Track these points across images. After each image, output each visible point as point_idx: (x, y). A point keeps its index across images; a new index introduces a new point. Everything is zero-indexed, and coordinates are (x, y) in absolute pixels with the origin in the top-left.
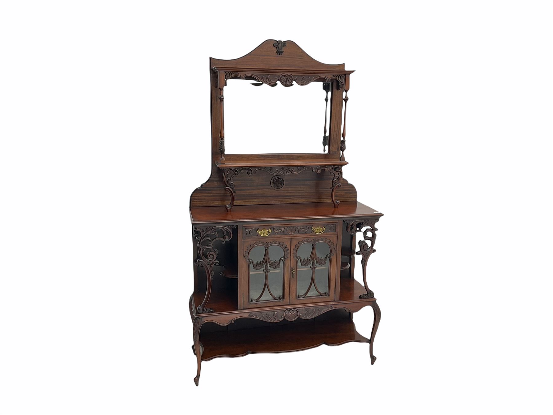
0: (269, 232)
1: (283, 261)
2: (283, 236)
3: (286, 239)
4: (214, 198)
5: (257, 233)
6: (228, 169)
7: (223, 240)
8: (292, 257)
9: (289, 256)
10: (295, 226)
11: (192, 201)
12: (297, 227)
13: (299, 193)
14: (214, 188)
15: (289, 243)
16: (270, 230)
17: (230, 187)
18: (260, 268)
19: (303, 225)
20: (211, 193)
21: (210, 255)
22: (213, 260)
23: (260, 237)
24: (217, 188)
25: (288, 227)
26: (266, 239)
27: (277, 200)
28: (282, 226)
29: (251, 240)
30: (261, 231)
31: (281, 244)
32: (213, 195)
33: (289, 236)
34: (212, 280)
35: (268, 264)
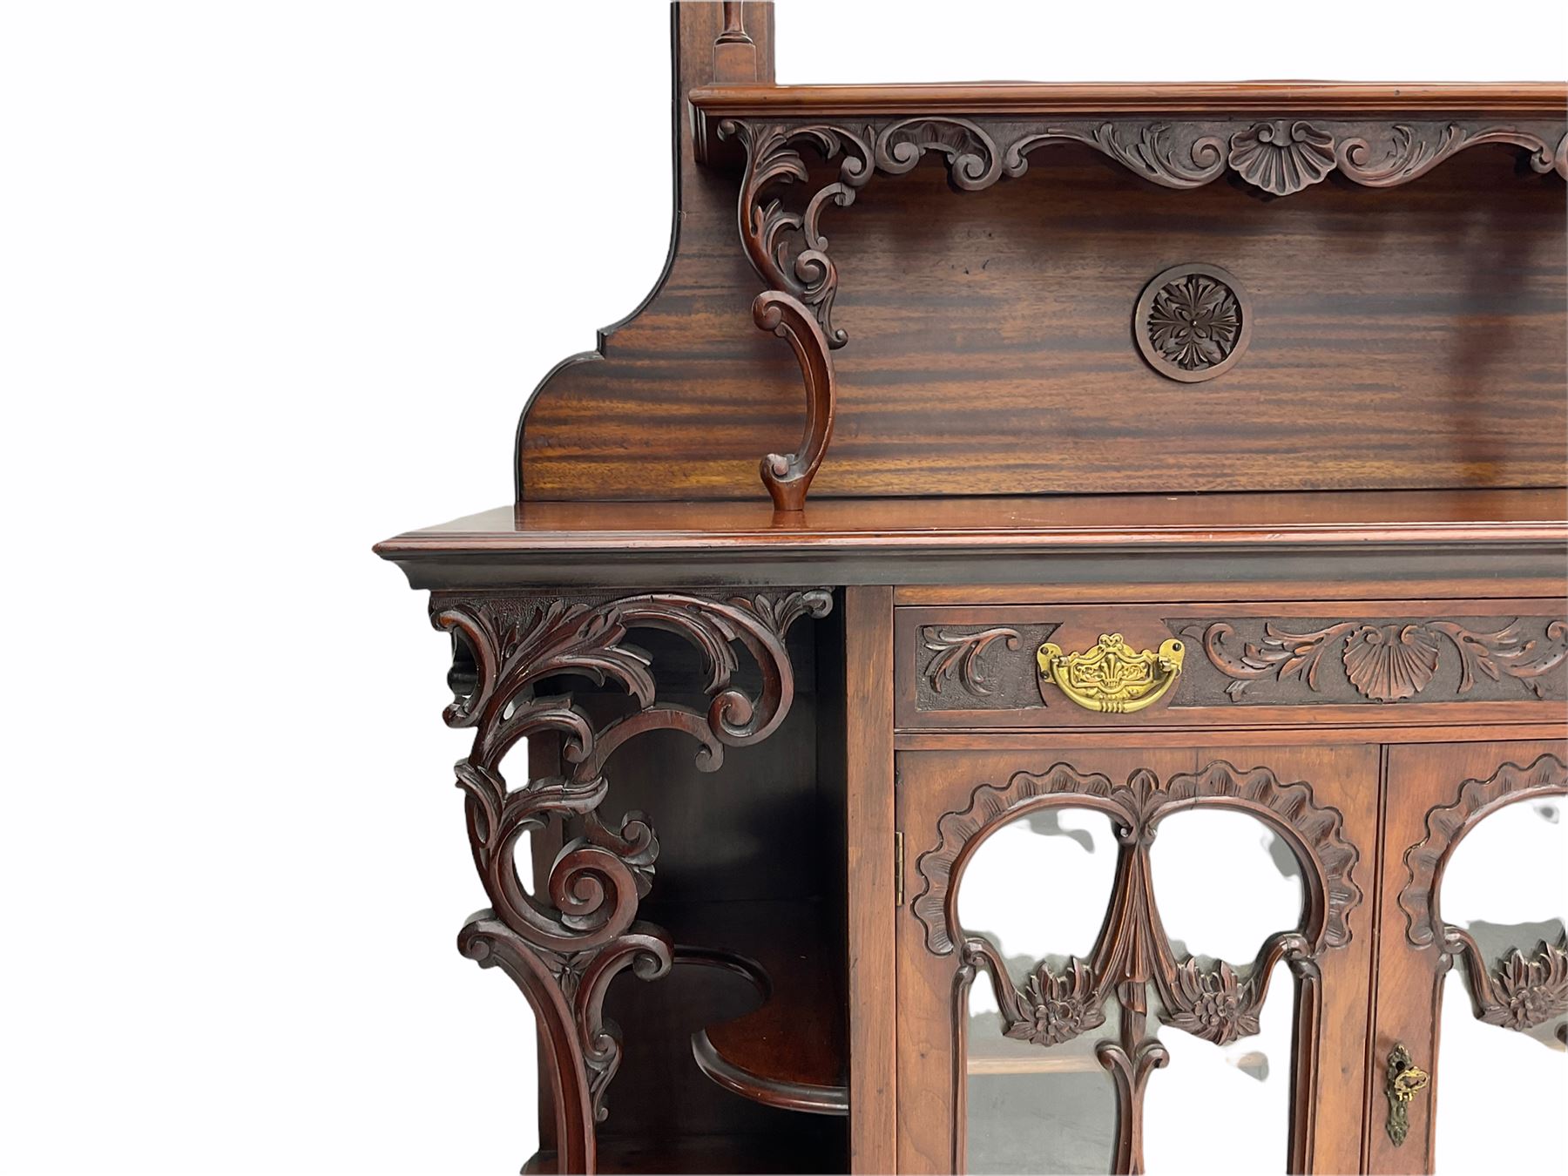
0: (1158, 671)
1: (1294, 966)
2: (1303, 715)
3: (1332, 746)
4: (694, 433)
5: (1039, 675)
6: (778, 130)
7: (706, 736)
8: (1392, 929)
9: (1359, 923)
10: (1425, 621)
11: (528, 455)
12: (1452, 628)
13: (1360, 407)
14: (696, 356)
15: (1363, 792)
16: (1166, 647)
17: (802, 298)
18: (1065, 1025)
19: (1515, 607)
20: (676, 400)
21: (580, 873)
22: (609, 935)
23: (1074, 718)
24: (716, 357)
25: (1362, 622)
26: (1134, 740)
27: (1182, 460)
28: (1297, 610)
29: (980, 743)
30: (1074, 659)
31: (1284, 797)
32: (687, 410)
33: (1369, 717)
34: (599, 1128)
35: (1150, 988)
